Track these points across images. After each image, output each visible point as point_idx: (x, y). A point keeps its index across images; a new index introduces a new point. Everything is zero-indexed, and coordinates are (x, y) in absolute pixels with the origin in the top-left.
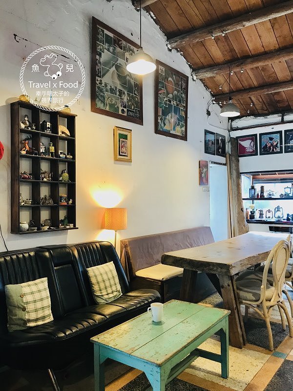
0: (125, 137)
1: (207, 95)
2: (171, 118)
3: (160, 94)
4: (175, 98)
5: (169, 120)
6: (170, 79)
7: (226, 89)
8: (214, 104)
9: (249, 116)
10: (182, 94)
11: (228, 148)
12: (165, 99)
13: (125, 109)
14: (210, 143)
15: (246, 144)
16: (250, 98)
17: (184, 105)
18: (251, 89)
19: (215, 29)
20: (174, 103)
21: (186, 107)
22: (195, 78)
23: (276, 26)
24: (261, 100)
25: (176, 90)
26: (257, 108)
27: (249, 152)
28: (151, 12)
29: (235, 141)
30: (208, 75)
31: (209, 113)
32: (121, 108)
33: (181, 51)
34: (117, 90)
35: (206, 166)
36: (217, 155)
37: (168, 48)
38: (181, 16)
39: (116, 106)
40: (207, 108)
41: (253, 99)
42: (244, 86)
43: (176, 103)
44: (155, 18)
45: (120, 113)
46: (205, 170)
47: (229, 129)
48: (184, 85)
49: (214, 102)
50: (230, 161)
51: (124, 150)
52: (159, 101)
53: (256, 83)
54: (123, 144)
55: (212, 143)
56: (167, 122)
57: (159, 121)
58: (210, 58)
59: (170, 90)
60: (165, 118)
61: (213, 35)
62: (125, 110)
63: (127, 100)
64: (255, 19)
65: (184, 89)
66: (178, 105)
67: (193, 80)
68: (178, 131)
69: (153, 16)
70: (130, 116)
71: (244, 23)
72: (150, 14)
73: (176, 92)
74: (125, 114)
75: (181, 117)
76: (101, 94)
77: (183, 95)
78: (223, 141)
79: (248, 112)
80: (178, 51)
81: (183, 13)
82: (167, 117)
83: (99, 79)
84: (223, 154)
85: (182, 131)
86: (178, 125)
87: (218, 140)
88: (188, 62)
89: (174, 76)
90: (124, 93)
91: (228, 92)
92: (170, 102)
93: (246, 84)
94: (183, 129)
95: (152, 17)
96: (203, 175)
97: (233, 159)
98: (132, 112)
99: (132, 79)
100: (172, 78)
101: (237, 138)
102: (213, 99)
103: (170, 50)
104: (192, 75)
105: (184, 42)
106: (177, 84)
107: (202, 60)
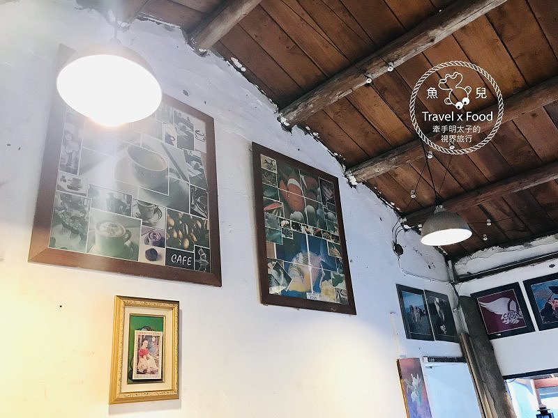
0: (157, 323)
1: (388, 213)
2: (306, 262)
3: (271, 211)
4: (310, 219)
5: (299, 269)
6: (292, 181)
7: (426, 196)
8: (406, 230)
9: (488, 247)
10: (327, 211)
11: (460, 320)
12: (284, 223)
13: (159, 250)
14: (416, 314)
15: (499, 307)
16: (481, 207)
17: (337, 234)
18: (480, 187)
19: (370, 63)
20: (308, 230)
21: (342, 238)
22: (353, 180)
23: (509, 32)
24: (507, 210)
25: (309, 203)
26: (503, 227)
27: (511, 325)
28: (233, 59)
29: (472, 303)
30: (379, 169)
31: (399, 250)
32: (143, 248)
33: (313, 131)
34: (134, 203)
35: (418, 371)
36: (439, 339)
37: (283, 125)
38: (293, 54)
39: (128, 243)
40: (393, 239)
41: (490, 209)
42: (462, 182)
43: (315, 230)
44: (244, 69)
45: (142, 259)
46: (415, 382)
47: (452, 278)
48: (329, 194)
49: (406, 227)
50: (470, 349)
51: (148, 363)
52: (268, 226)
53: (487, 174)
54: (144, 347)
55: (421, 313)
56: (293, 273)
57: (271, 271)
58: (376, 136)
59: (295, 204)
60: (287, 266)
61: (369, 76)
62: (161, 251)
63: (168, 225)
64: (455, 16)
65: (331, 201)
66: (319, 234)
67: (351, 186)
68: (329, 293)
69: (239, 66)
70: (179, 264)
71: (431, 33)
72: (232, 63)
73: (310, 208)
74: (162, 262)
75: (332, 259)
76: (75, 213)
77: (330, 214)
78: (445, 306)
79: (485, 239)
80: (307, 132)
81: (296, 47)
82: (294, 262)
83: (69, 176)
84: (451, 335)
85: (338, 291)
86: (327, 277)
87: (432, 306)
88: (332, 151)
89: (302, 177)
90: (157, 210)
91: (431, 202)
92: (297, 226)
93: (466, 179)
94: (342, 286)
95: (238, 70)
96: (414, 395)
97: (479, 344)
98: (183, 254)
99: (185, 179)
100: (298, 179)
101: (475, 295)
102: (402, 220)
103: (289, 129)
104: (346, 176)
105: (312, 106)
106: (311, 192)
107: (361, 142)
